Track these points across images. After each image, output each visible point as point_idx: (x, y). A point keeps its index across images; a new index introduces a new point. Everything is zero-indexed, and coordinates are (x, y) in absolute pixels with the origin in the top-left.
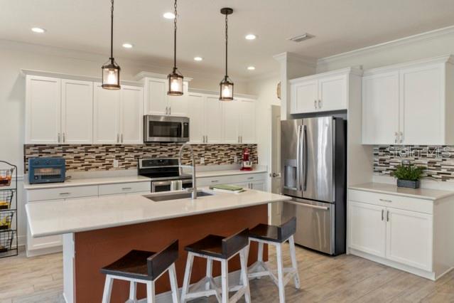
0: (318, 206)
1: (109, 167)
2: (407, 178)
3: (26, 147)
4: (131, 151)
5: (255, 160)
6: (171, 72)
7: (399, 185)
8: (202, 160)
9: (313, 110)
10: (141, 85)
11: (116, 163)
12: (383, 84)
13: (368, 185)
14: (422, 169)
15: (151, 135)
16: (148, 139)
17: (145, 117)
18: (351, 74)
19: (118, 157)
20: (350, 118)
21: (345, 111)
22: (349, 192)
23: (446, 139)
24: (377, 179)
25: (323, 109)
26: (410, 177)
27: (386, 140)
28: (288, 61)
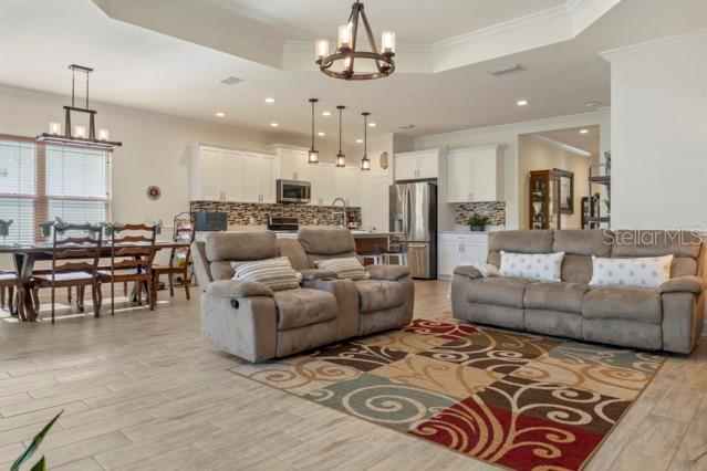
0: (416, 245)
1: (247, 223)
2: (476, 224)
3: (192, 203)
4: (262, 210)
5: (360, 222)
6: (337, 153)
7: (472, 230)
8: (315, 221)
9: (413, 177)
10: (275, 154)
11: (252, 220)
12: (461, 161)
13: (451, 230)
14: (485, 219)
15: (285, 196)
16: (282, 199)
17: (278, 182)
18: (441, 154)
19: (253, 215)
20: (440, 184)
21: (435, 179)
22: (439, 235)
23: (497, 197)
24: (458, 227)
25: (421, 177)
26: (478, 224)
27: (463, 199)
28: (394, 139)
